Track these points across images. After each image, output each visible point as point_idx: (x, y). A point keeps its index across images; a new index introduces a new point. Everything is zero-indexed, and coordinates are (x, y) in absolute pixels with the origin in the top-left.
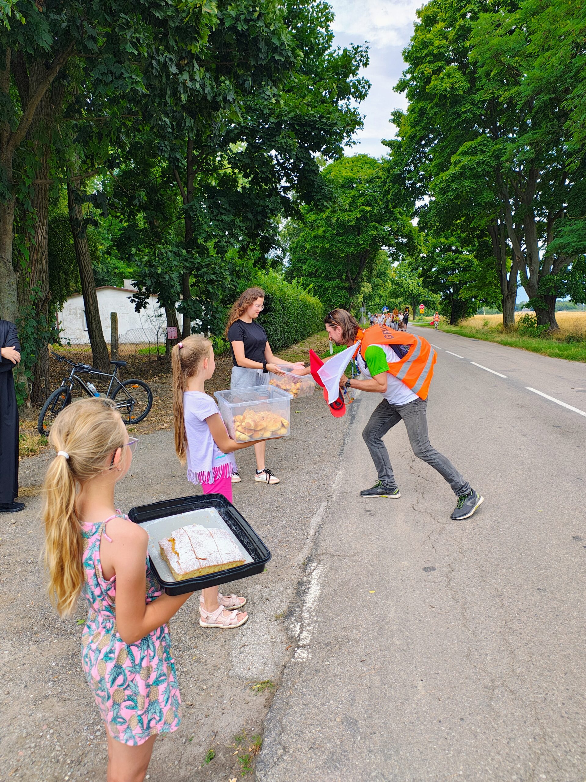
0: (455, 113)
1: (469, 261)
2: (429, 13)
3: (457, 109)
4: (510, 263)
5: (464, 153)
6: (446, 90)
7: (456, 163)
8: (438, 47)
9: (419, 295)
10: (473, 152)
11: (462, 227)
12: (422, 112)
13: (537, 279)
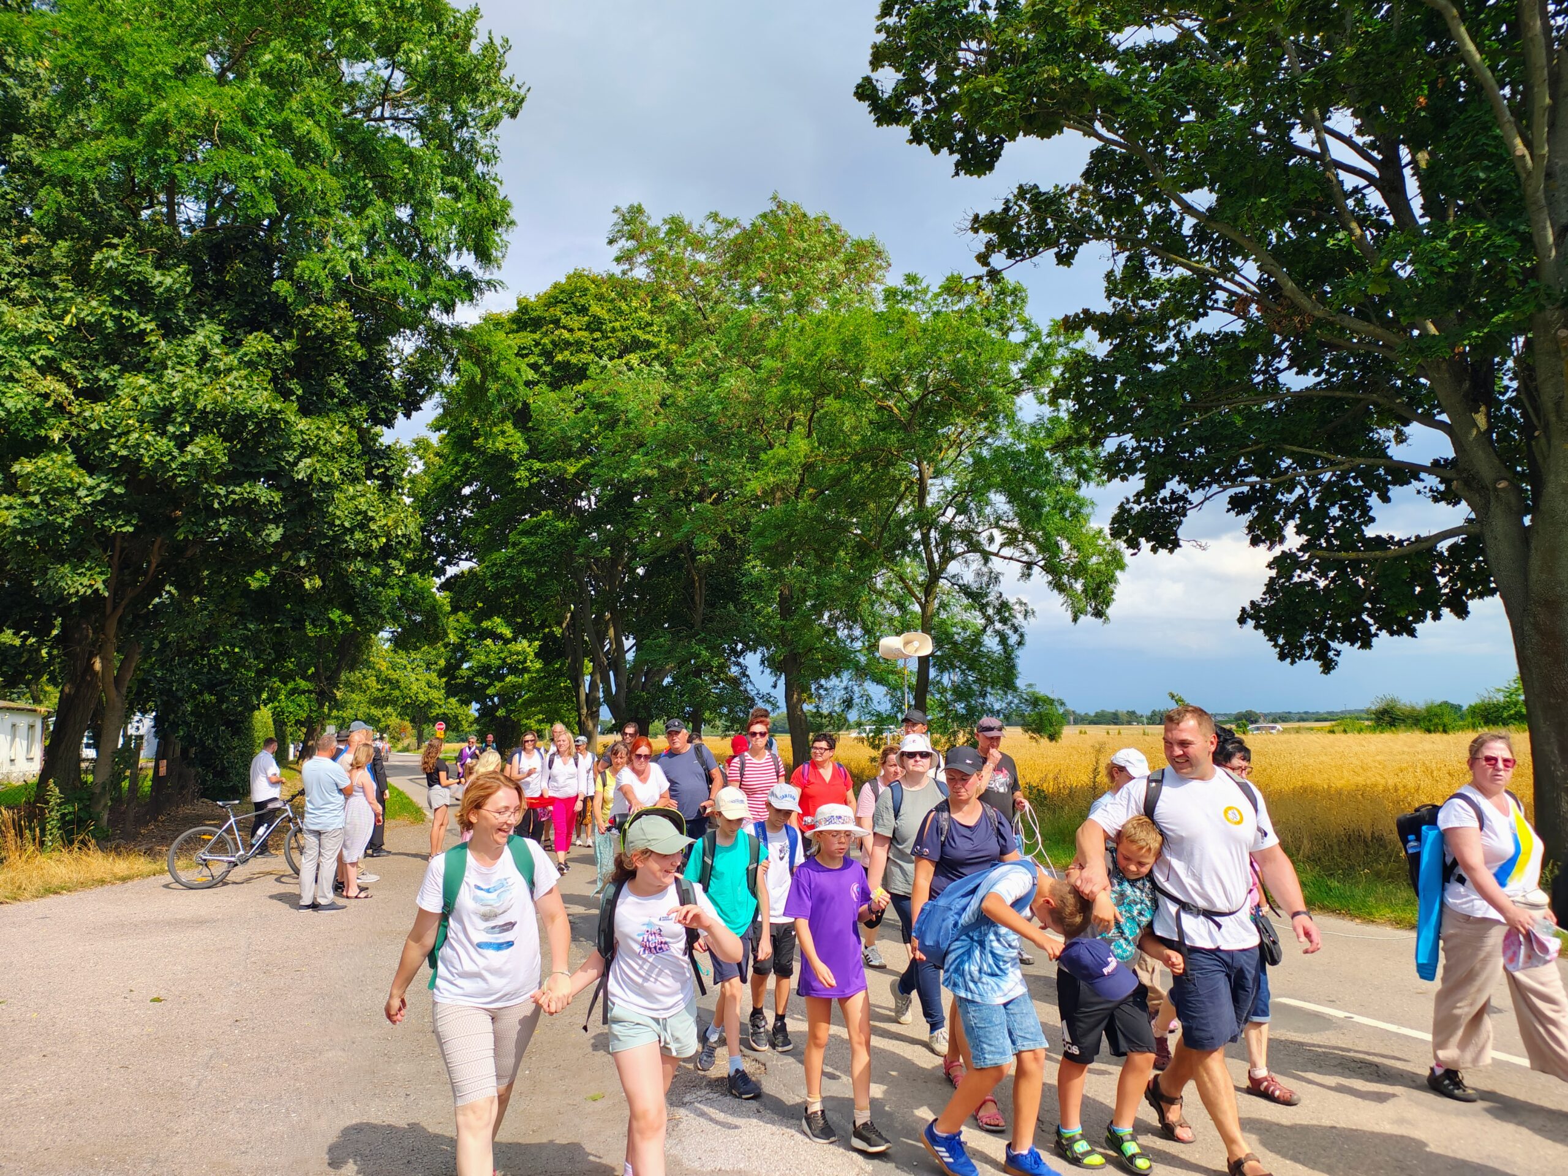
4: (588, 666)
5: (525, 533)
7: (514, 545)
9: (430, 704)
11: (513, 610)
12: (467, 465)
13: (623, 694)
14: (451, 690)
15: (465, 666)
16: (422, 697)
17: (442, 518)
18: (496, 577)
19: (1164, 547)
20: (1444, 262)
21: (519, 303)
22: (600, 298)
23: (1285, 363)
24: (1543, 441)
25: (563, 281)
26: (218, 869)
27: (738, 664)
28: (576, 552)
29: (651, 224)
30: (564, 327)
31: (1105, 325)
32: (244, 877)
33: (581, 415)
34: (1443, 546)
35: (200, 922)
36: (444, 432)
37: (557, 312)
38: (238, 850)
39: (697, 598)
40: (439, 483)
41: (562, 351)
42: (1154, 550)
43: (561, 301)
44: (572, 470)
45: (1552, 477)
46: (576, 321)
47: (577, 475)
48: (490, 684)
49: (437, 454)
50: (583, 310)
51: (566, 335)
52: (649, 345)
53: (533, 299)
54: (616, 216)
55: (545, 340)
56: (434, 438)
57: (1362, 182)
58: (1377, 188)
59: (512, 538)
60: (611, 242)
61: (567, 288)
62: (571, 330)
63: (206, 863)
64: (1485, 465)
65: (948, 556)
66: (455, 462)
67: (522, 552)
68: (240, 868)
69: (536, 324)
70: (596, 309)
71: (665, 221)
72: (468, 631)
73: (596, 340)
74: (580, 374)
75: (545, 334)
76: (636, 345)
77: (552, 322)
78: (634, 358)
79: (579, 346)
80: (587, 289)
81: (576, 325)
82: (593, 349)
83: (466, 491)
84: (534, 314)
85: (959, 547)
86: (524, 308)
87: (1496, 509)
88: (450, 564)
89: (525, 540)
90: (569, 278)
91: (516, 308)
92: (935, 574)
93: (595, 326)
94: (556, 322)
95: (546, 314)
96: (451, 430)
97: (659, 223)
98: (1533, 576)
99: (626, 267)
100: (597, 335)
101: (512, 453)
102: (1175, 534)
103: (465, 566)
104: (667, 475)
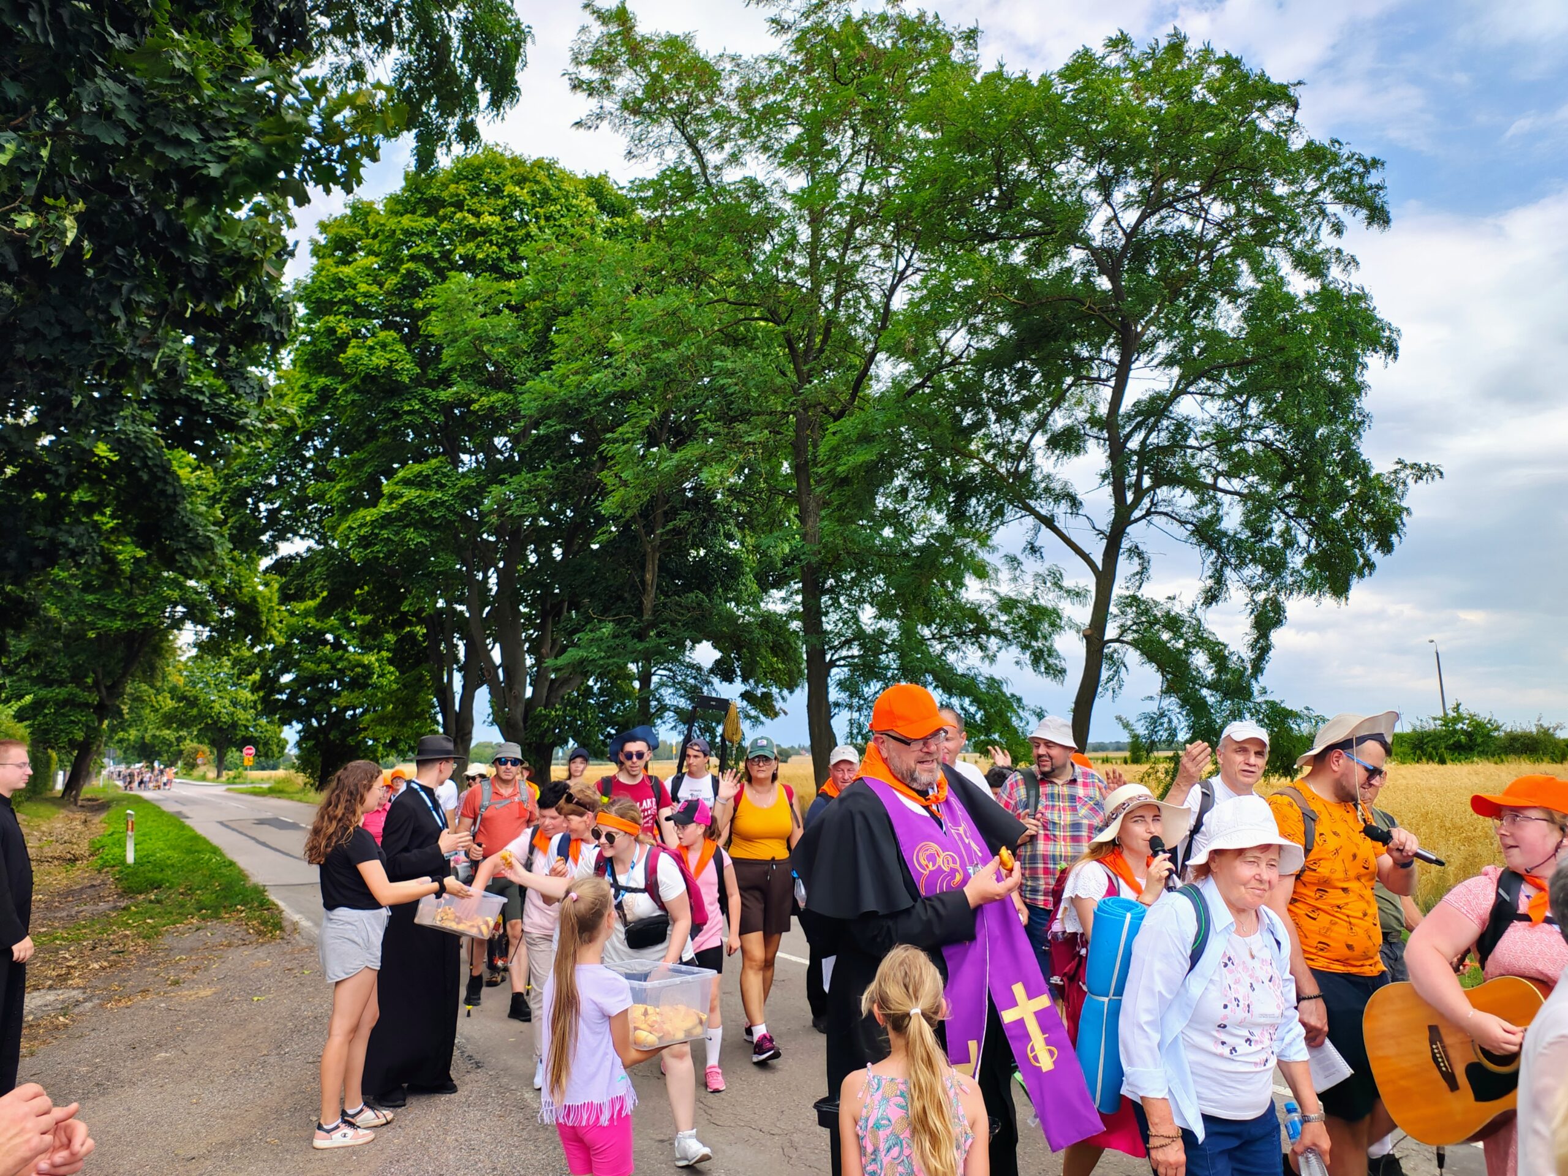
0: (391, 410)
2: (344, 232)
3: (394, 404)
6: (377, 368)
7: (393, 497)
8: (365, 295)
10: (422, 482)
11: (362, 603)
13: (521, 709)
18: (365, 542)
30: (469, 211)
37: (462, 189)
46: (486, 204)
51: (472, 220)
62: (478, 215)
69: (431, 205)
77: (451, 205)
79: (488, 234)
81: (485, 209)
82: (507, 242)
95: (445, 195)
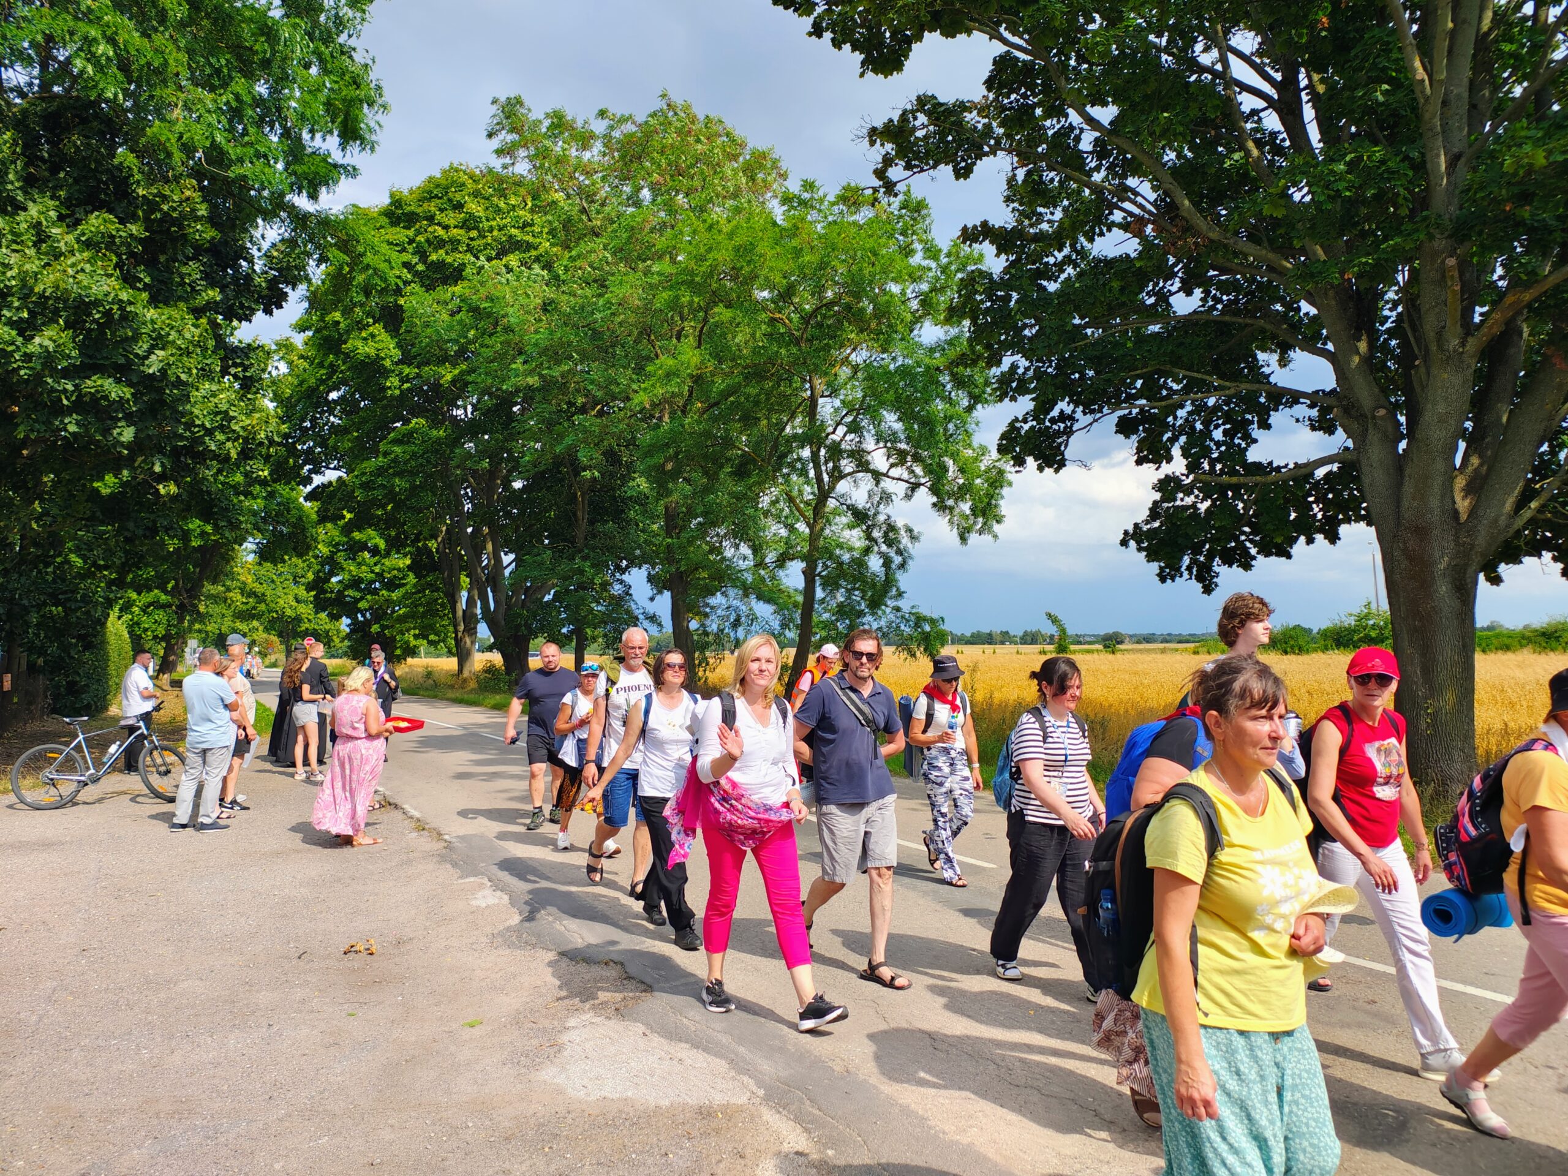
1: (399, 570)
4: (465, 580)
5: (397, 442)
7: (385, 454)
9: (298, 619)
11: (386, 522)
12: (333, 369)
13: (502, 610)
14: (320, 605)
15: (334, 580)
16: (289, 612)
17: (307, 424)
18: (366, 486)
19: (1050, 466)
20: (1341, 186)
21: (392, 196)
22: (476, 194)
23: (1177, 284)
24: (1423, 370)
25: (438, 175)
26: (67, 789)
27: (621, 582)
28: (453, 463)
29: (532, 116)
30: (439, 224)
31: (1003, 239)
32: (95, 797)
33: (458, 317)
34: (1320, 473)
35: (46, 845)
36: (310, 333)
37: (432, 207)
38: (88, 769)
39: (580, 514)
40: (305, 386)
41: (436, 249)
42: (1040, 469)
43: (436, 196)
44: (449, 377)
45: (1429, 406)
46: (452, 218)
47: (454, 382)
48: (362, 599)
49: (302, 357)
50: (459, 206)
51: (440, 232)
52: (529, 246)
53: (406, 192)
54: (495, 107)
55: (420, 239)
56: (299, 340)
57: (1261, 104)
58: (1275, 110)
59: (383, 447)
60: (490, 135)
61: (444, 182)
62: (446, 228)
63: (53, 783)
64: (1365, 393)
65: (838, 475)
66: (321, 365)
67: (395, 460)
68: (90, 788)
69: (410, 220)
70: (474, 207)
71: (547, 115)
72: (338, 544)
73: (472, 239)
74: (455, 275)
75: (418, 233)
76: (514, 245)
77: (426, 218)
78: (513, 259)
79: (454, 243)
80: (463, 185)
81: (452, 222)
82: (470, 249)
83: (334, 395)
84: (408, 209)
85: (847, 465)
86: (397, 202)
87: (1373, 437)
88: (317, 472)
89: (398, 449)
90: (444, 172)
91: (387, 201)
92: (823, 495)
93: (470, 223)
94: (431, 219)
95: (419, 210)
96: (317, 331)
97: (541, 117)
98: (1405, 503)
99: (508, 160)
100: (474, 234)
101: (383, 359)
102: (1062, 454)
103: (331, 475)
104: (548, 384)
